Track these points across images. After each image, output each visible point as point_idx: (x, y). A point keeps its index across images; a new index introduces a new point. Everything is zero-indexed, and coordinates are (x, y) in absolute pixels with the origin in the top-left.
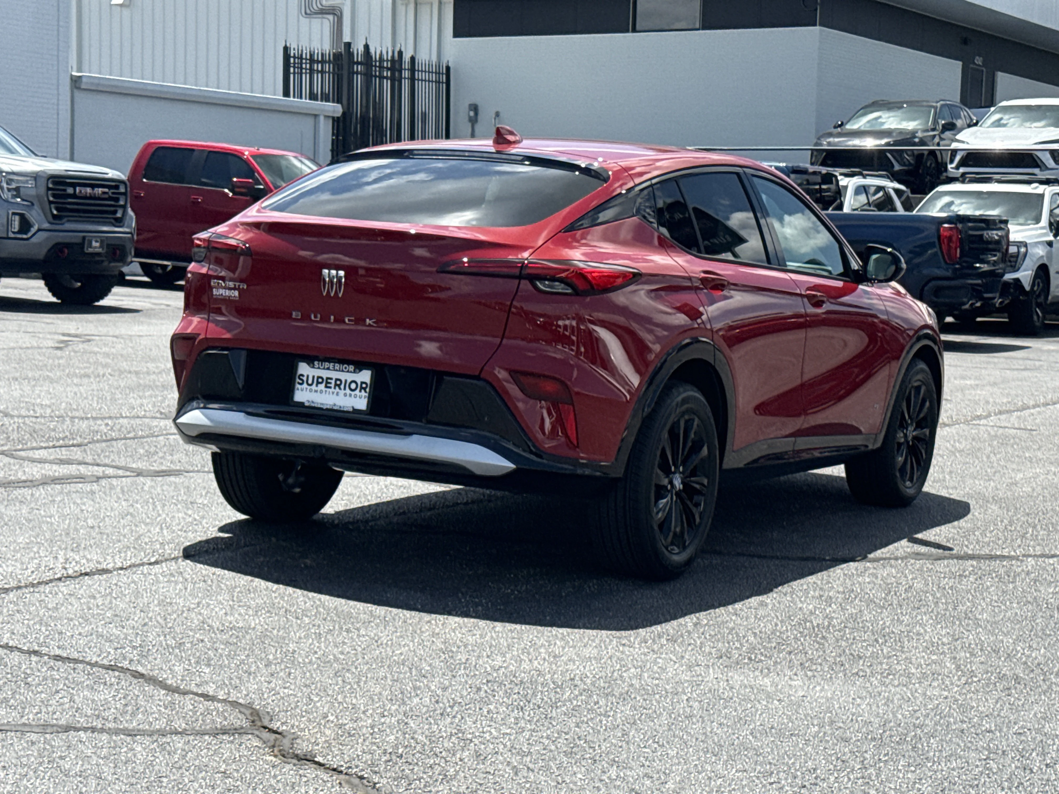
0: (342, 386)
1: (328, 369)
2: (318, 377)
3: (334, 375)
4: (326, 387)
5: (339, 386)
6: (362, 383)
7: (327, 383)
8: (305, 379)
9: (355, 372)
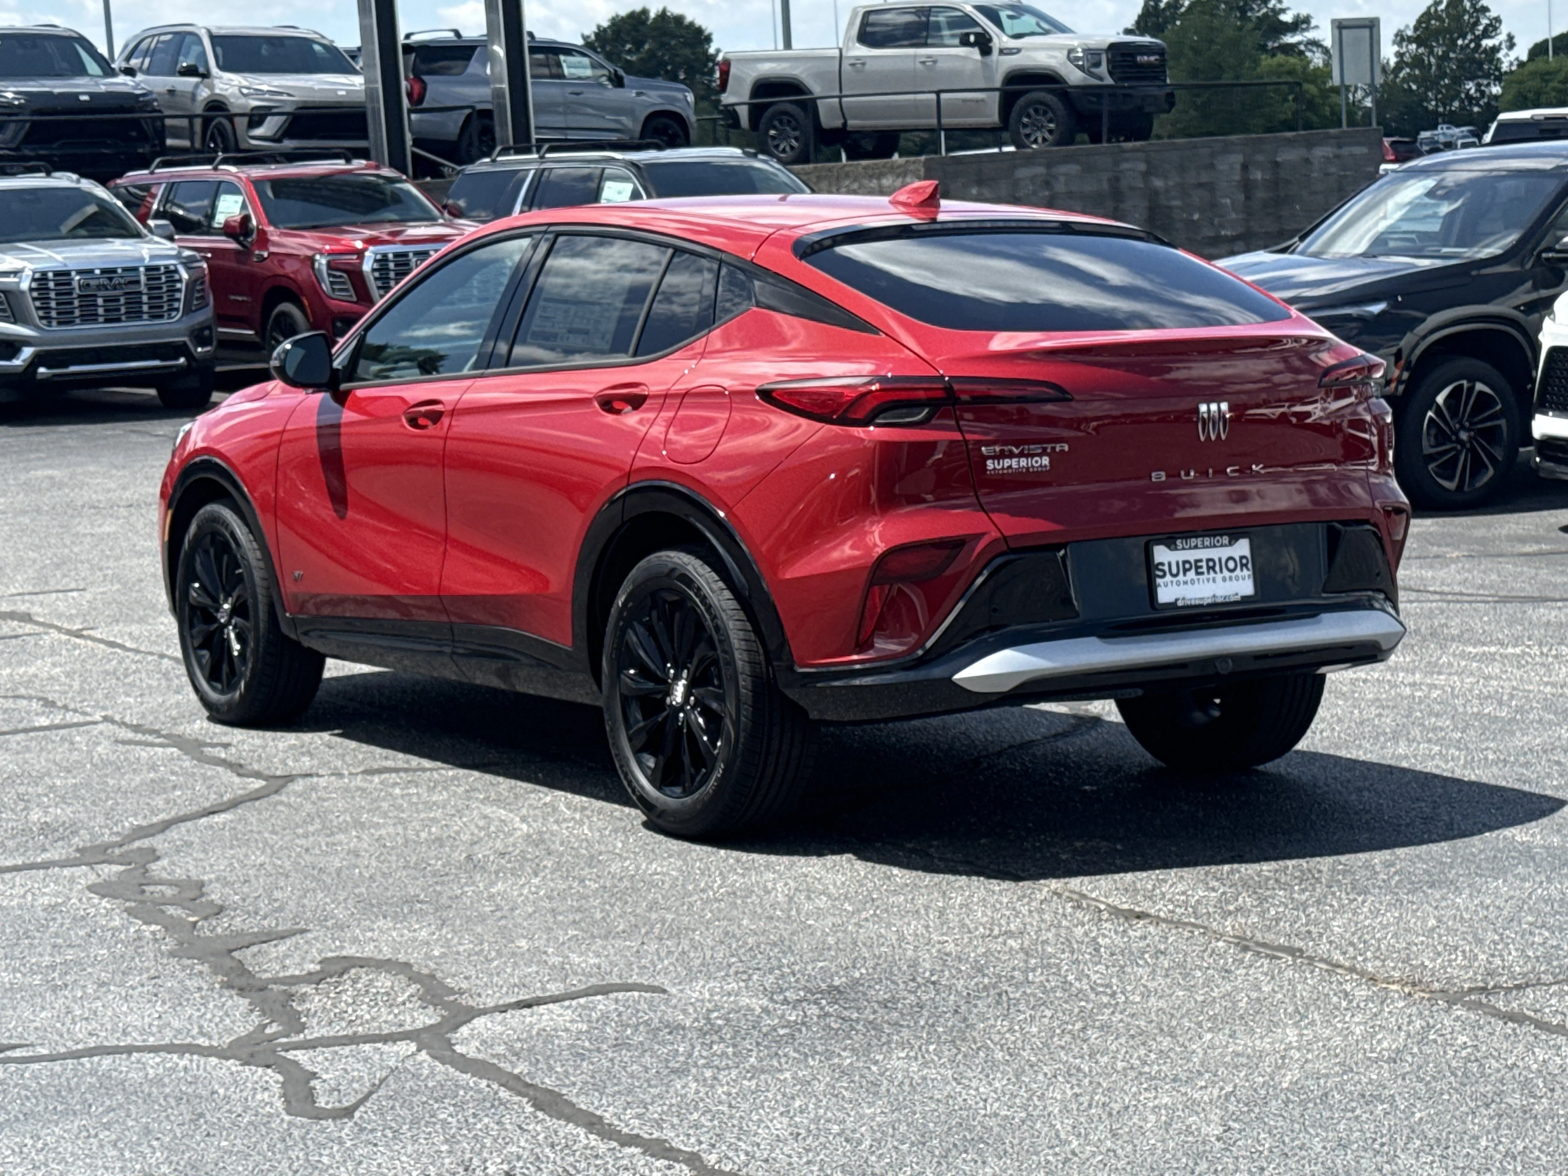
0: (1217, 568)
1: (1196, 547)
2: (1185, 562)
3: (1203, 554)
4: (1198, 573)
5: (1213, 568)
6: (1242, 558)
7: (1197, 567)
8: (1166, 568)
9: (1230, 544)
